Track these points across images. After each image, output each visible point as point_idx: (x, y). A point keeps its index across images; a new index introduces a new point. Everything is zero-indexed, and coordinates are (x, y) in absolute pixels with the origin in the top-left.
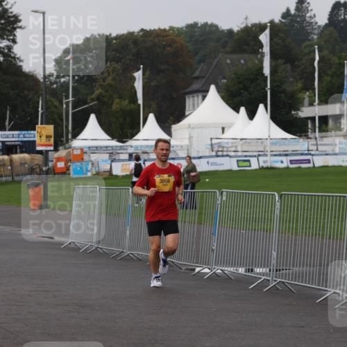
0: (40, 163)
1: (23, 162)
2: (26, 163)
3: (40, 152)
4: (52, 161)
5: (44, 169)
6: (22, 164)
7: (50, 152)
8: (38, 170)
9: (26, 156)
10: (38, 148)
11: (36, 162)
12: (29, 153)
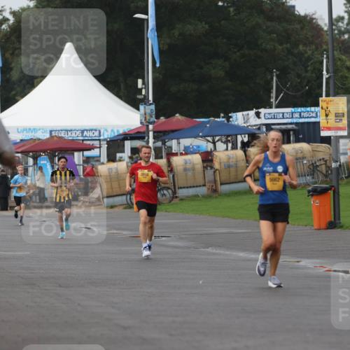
0: (327, 157)
1: (300, 155)
2: (304, 158)
3: (327, 140)
4: (346, 154)
5: (334, 165)
6: (299, 159)
7: (342, 141)
8: (323, 168)
9: (304, 146)
10: (324, 134)
11: (321, 156)
12: (308, 142)
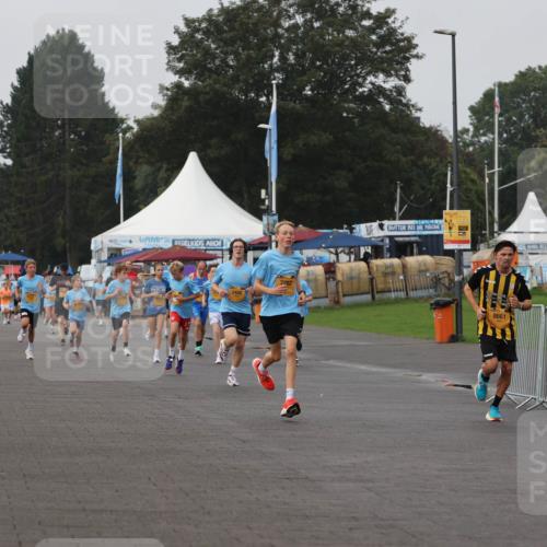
0: (450, 270)
1: (423, 268)
2: (427, 270)
3: (450, 253)
4: (469, 267)
5: (457, 278)
6: (422, 272)
7: (464, 253)
8: (446, 281)
9: (427, 258)
10: (447, 247)
11: (444, 268)
12: (432, 254)
